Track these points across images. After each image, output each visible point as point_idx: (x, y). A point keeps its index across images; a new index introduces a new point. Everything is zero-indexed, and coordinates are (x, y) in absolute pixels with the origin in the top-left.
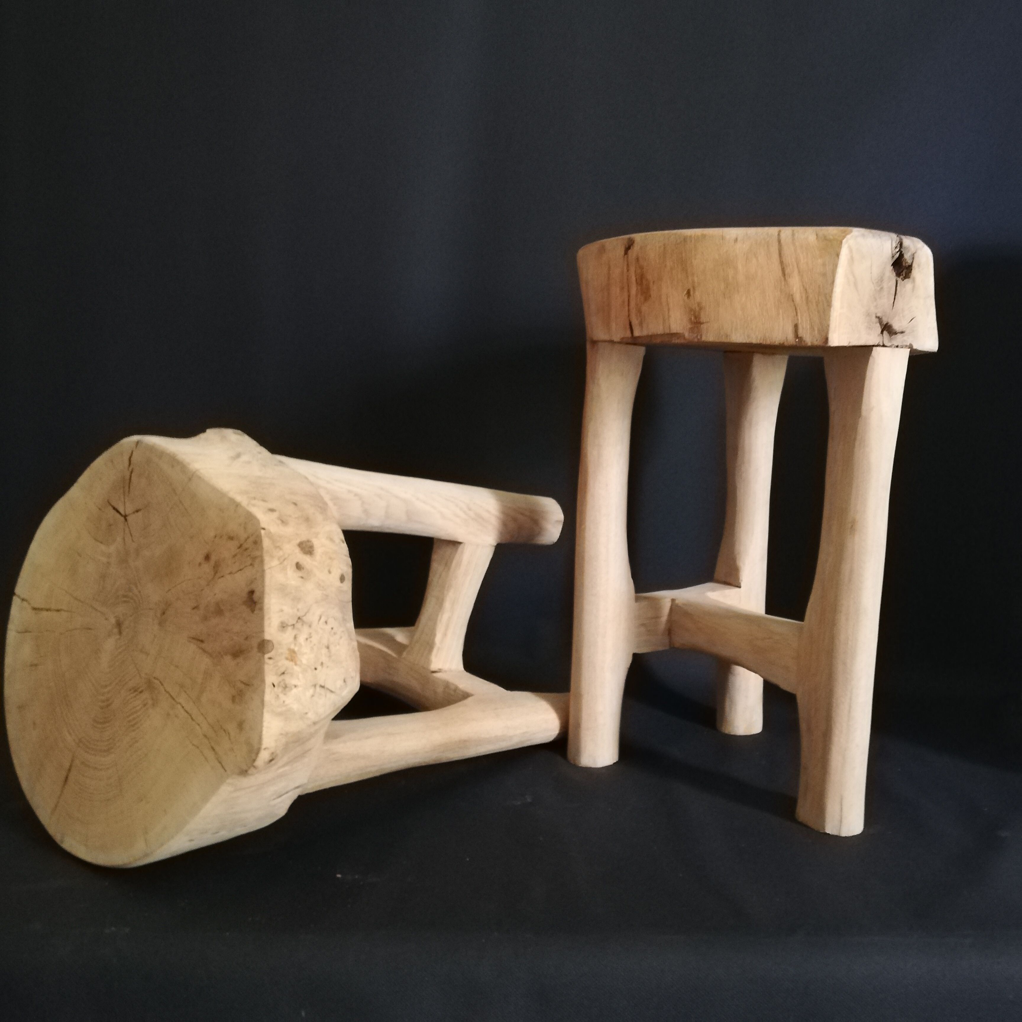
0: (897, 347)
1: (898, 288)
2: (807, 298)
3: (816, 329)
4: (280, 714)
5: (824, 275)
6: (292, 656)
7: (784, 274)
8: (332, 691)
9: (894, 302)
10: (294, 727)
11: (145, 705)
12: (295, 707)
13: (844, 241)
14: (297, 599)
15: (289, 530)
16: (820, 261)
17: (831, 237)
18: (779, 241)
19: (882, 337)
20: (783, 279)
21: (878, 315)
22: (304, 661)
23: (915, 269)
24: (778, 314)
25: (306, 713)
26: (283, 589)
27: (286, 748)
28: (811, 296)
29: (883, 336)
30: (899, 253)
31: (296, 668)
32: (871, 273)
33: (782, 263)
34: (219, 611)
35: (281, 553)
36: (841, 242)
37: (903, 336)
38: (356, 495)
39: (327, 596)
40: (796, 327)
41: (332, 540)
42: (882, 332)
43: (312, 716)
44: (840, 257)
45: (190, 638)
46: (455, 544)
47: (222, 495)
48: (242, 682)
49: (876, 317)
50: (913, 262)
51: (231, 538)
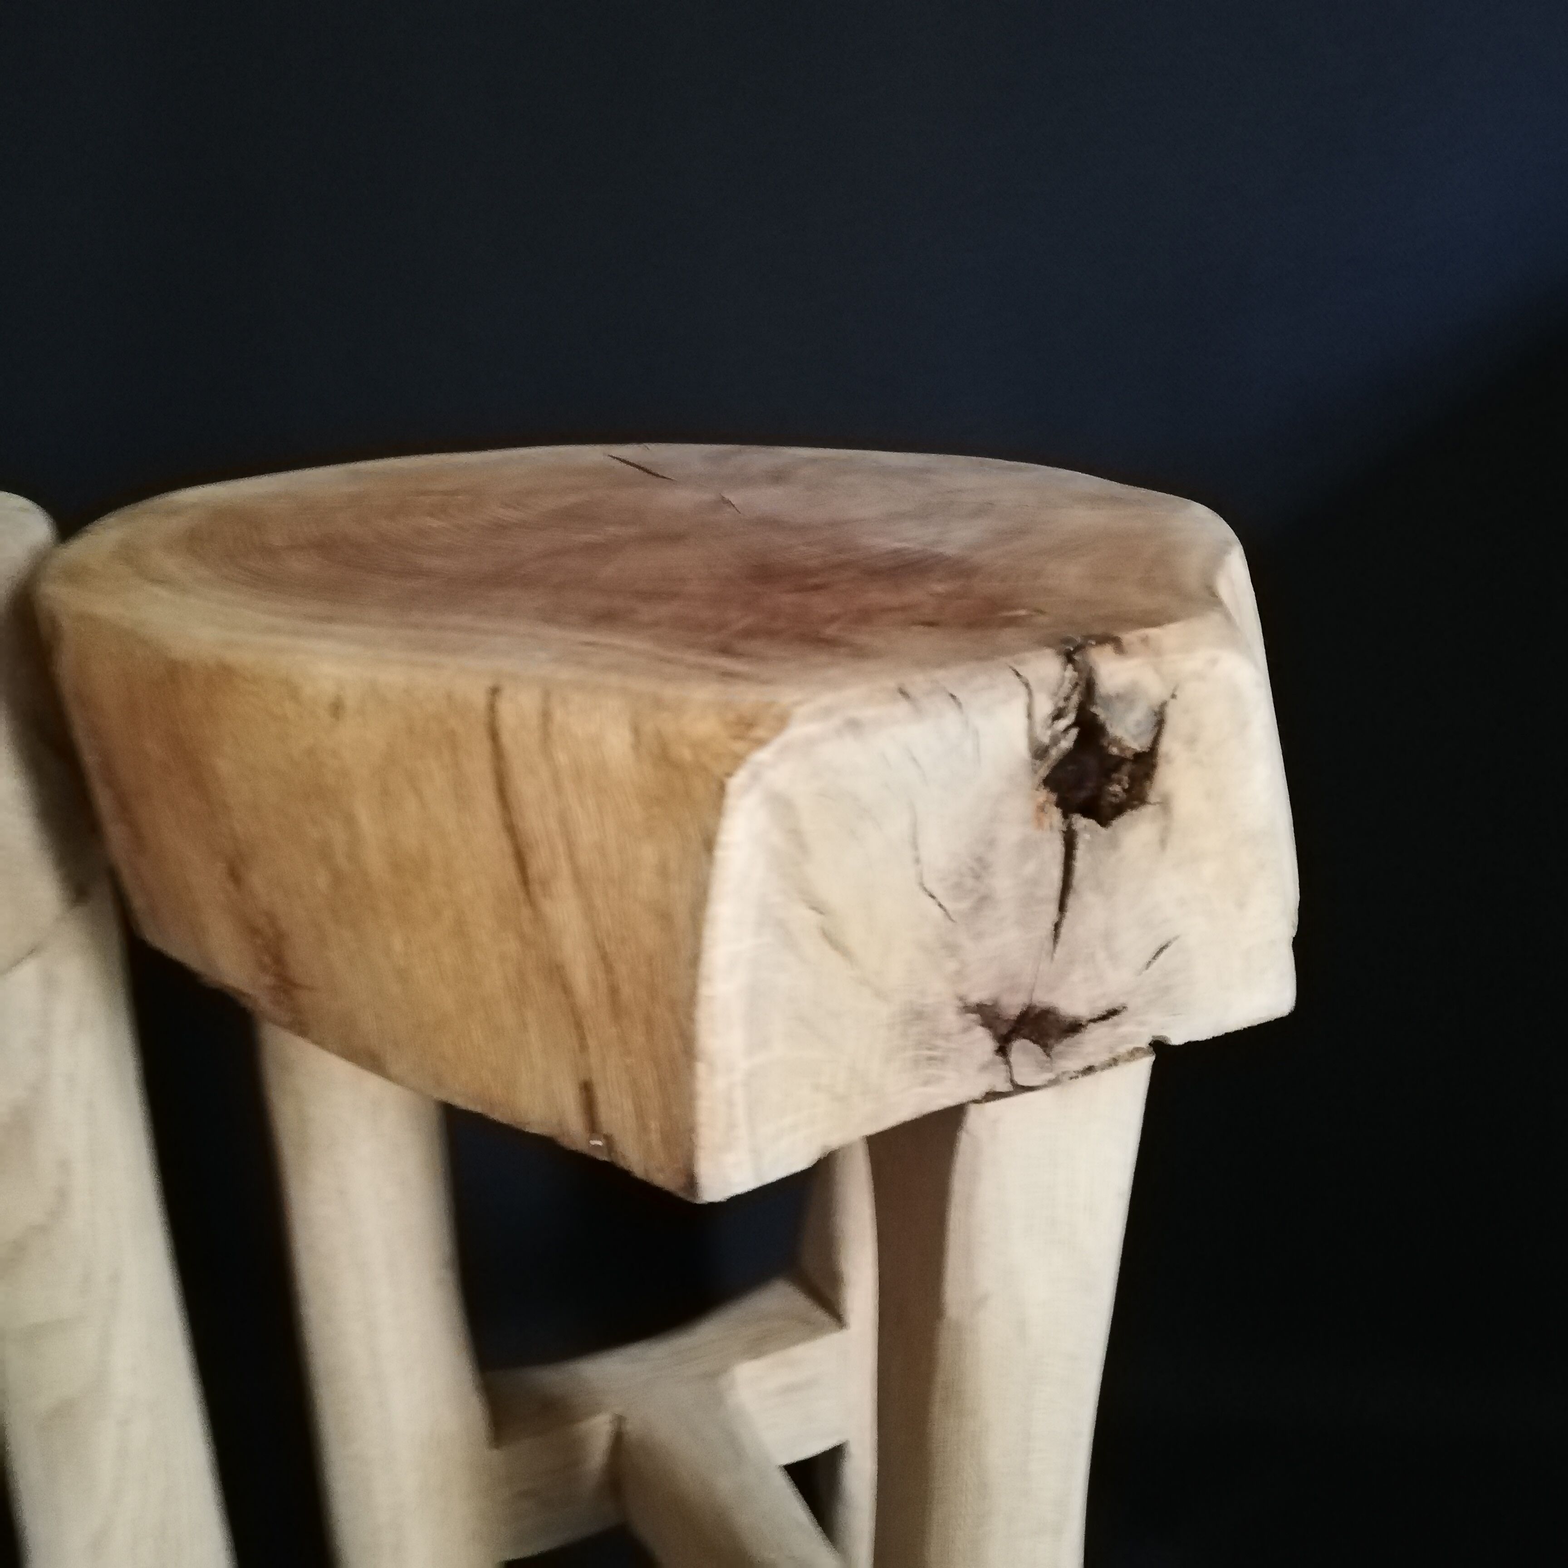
0: (1089, 1070)
1: (1080, 864)
2: (614, 991)
3: (654, 1125)
5: (665, 917)
7: (525, 881)
9: (1057, 926)
13: (735, 783)
16: (648, 853)
17: (687, 754)
18: (494, 735)
19: (1003, 1067)
20: (521, 895)
21: (975, 998)
23: (1169, 762)
24: (524, 1026)
28: (626, 991)
29: (1008, 1063)
30: (1074, 732)
32: (917, 861)
33: (511, 829)
36: (722, 789)
37: (1117, 1025)
40: (587, 1090)
42: (1002, 1050)
44: (720, 853)
49: (967, 1009)
50: (1156, 741)
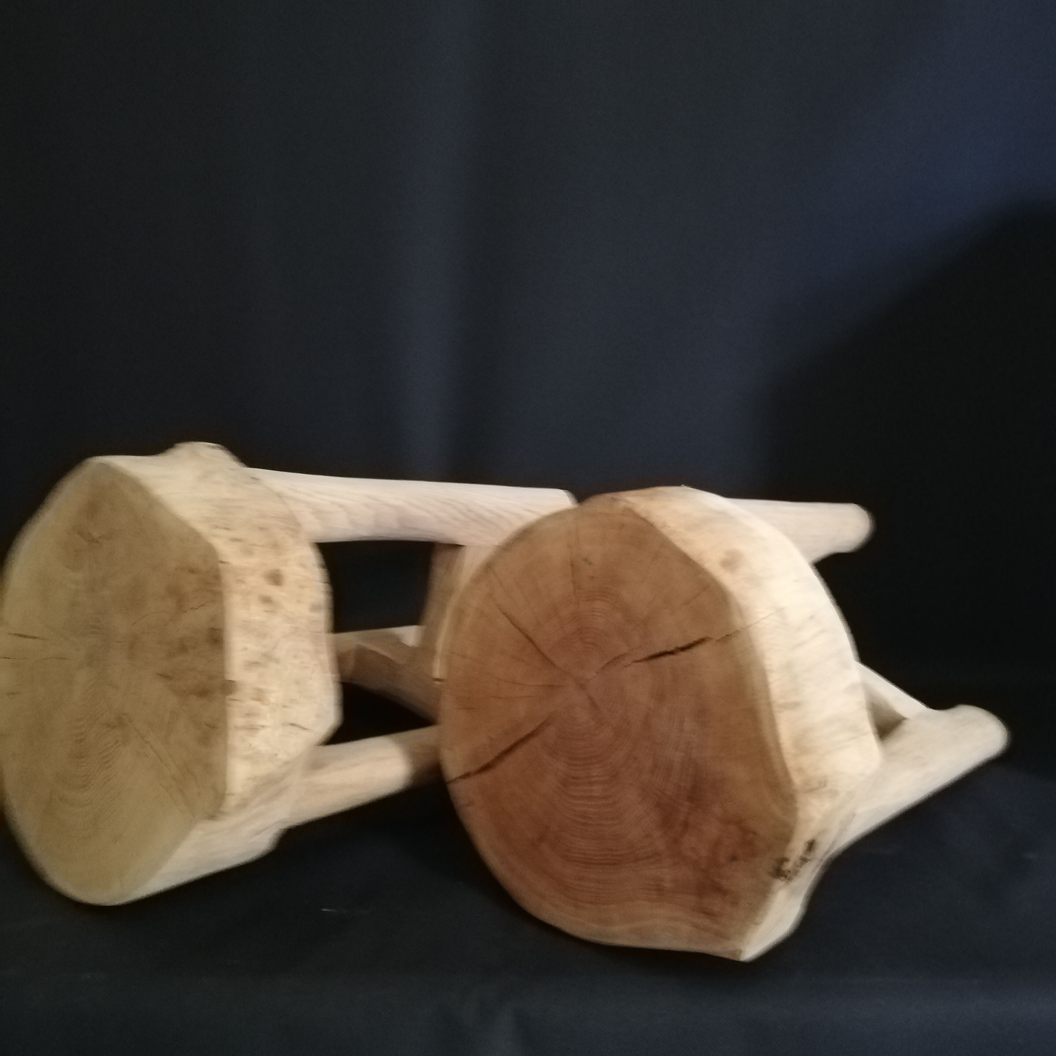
4: (247, 758)
6: (260, 696)
8: (304, 729)
10: (264, 769)
11: (116, 742)
12: (263, 748)
14: (263, 635)
15: (252, 562)
22: (272, 700)
25: (276, 755)
26: (247, 627)
27: (257, 791)
31: (264, 708)
34: (183, 648)
35: (243, 587)
38: (341, 506)
39: (296, 628)
41: (303, 566)
43: (282, 756)
45: (157, 674)
46: (455, 547)
47: (183, 524)
48: (207, 725)
51: (192, 571)
